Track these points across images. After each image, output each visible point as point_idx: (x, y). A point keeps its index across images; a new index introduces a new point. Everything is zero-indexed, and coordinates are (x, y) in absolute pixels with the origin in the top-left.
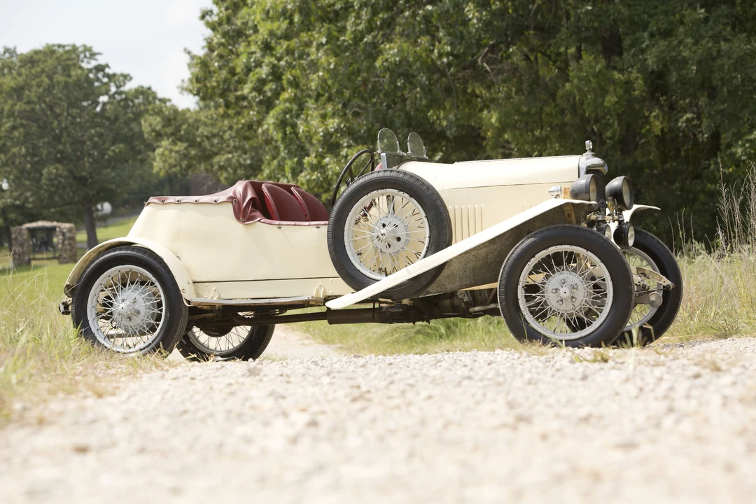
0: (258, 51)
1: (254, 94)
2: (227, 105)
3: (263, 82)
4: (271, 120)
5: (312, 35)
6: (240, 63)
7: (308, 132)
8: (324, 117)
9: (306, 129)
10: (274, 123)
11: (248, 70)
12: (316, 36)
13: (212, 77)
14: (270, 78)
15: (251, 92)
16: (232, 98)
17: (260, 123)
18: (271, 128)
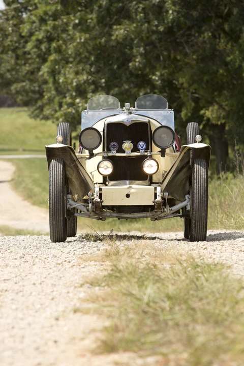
0: (37, 21)
1: (35, 50)
2: (17, 58)
3: (40, 42)
4: (45, 69)
5: (70, 18)
6: (25, 29)
7: (66, 82)
8: (77, 73)
9: (65, 80)
10: (48, 72)
11: (31, 34)
12: (73, 18)
13: (7, 38)
14: (45, 40)
15: (33, 48)
16: (20, 52)
17: (39, 69)
18: (46, 75)
